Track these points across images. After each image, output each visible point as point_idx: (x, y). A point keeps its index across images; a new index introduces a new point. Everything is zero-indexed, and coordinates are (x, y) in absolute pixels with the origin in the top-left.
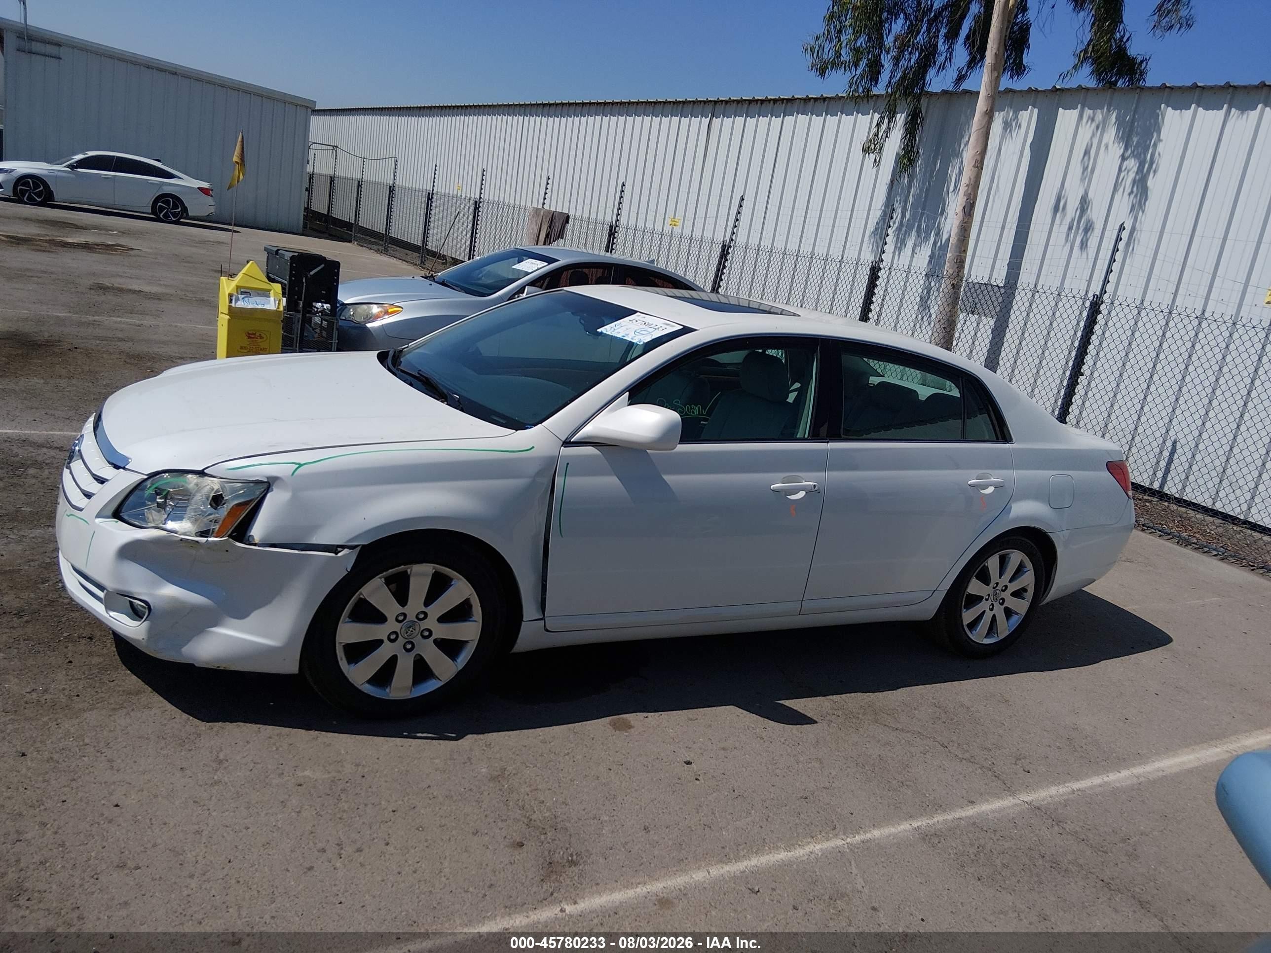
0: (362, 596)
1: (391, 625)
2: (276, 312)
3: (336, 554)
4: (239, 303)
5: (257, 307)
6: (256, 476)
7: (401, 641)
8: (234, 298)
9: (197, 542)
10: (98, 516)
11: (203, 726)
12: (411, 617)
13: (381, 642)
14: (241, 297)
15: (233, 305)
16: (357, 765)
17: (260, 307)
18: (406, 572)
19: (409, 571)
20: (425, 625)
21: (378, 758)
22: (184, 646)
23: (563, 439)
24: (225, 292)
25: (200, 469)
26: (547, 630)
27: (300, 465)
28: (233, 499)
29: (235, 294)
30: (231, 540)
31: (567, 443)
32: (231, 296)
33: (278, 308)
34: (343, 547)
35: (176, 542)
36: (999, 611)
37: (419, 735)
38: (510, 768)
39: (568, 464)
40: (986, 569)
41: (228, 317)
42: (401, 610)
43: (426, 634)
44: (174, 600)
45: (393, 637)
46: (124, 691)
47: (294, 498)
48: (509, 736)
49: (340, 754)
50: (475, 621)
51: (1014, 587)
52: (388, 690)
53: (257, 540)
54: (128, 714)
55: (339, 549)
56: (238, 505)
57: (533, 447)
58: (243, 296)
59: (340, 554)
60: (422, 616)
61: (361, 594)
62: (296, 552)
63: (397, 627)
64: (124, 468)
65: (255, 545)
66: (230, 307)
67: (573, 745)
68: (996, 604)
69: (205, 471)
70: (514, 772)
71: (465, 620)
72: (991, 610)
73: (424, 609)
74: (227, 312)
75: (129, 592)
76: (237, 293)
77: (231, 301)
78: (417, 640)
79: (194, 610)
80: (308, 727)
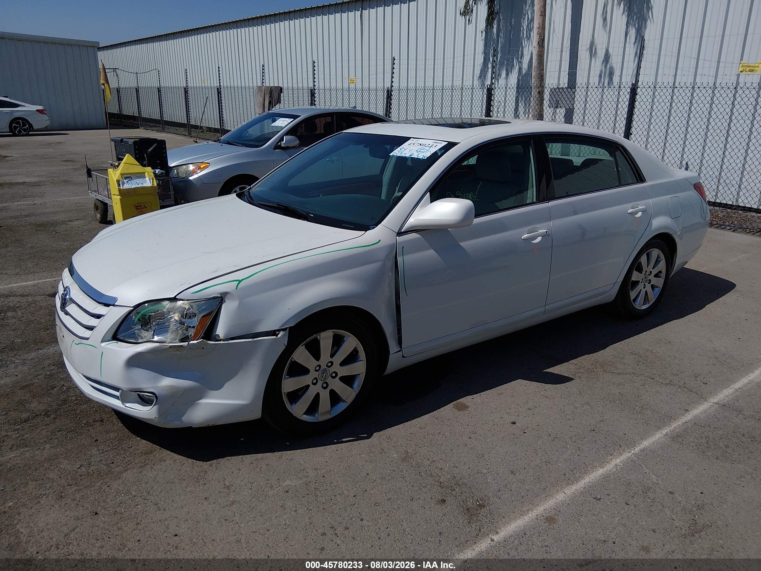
0: (293, 360)
1: (313, 374)
2: (152, 187)
3: (277, 336)
4: (125, 185)
5: (138, 186)
6: (213, 294)
7: (320, 383)
8: (121, 183)
9: (182, 346)
10: (103, 341)
11: (205, 465)
12: (324, 366)
13: (308, 386)
14: (125, 181)
15: (121, 188)
16: (316, 469)
17: (140, 186)
18: (317, 338)
19: (318, 337)
20: (332, 370)
21: (326, 462)
22: (183, 416)
23: (397, 232)
24: (113, 179)
25: (173, 296)
26: (403, 357)
27: (240, 281)
28: (200, 313)
29: (121, 179)
30: (204, 340)
31: (400, 234)
32: (118, 181)
33: (153, 184)
34: (279, 330)
35: (168, 348)
36: (648, 288)
37: (344, 440)
38: (410, 451)
39: (403, 247)
40: (640, 264)
41: (119, 197)
42: (317, 363)
43: (334, 375)
44: (171, 387)
45: (315, 381)
46: (141, 453)
47: (240, 305)
48: (399, 429)
49: (301, 464)
50: (362, 361)
51: (655, 272)
52: (317, 415)
53: (222, 336)
54: (152, 468)
55: (277, 332)
56: (203, 317)
57: (380, 240)
58: (127, 180)
59: (279, 336)
60: (330, 364)
61: (292, 358)
62: (250, 340)
63: (315, 375)
64: (114, 305)
65: (220, 340)
66: (119, 190)
67: (439, 427)
68: (647, 284)
69: (177, 297)
70: (414, 452)
71: (355, 362)
72: (644, 288)
73: (331, 360)
74: (118, 193)
75: (140, 389)
76: (122, 178)
77: (119, 185)
78: (329, 380)
79: (186, 391)
80: (272, 450)
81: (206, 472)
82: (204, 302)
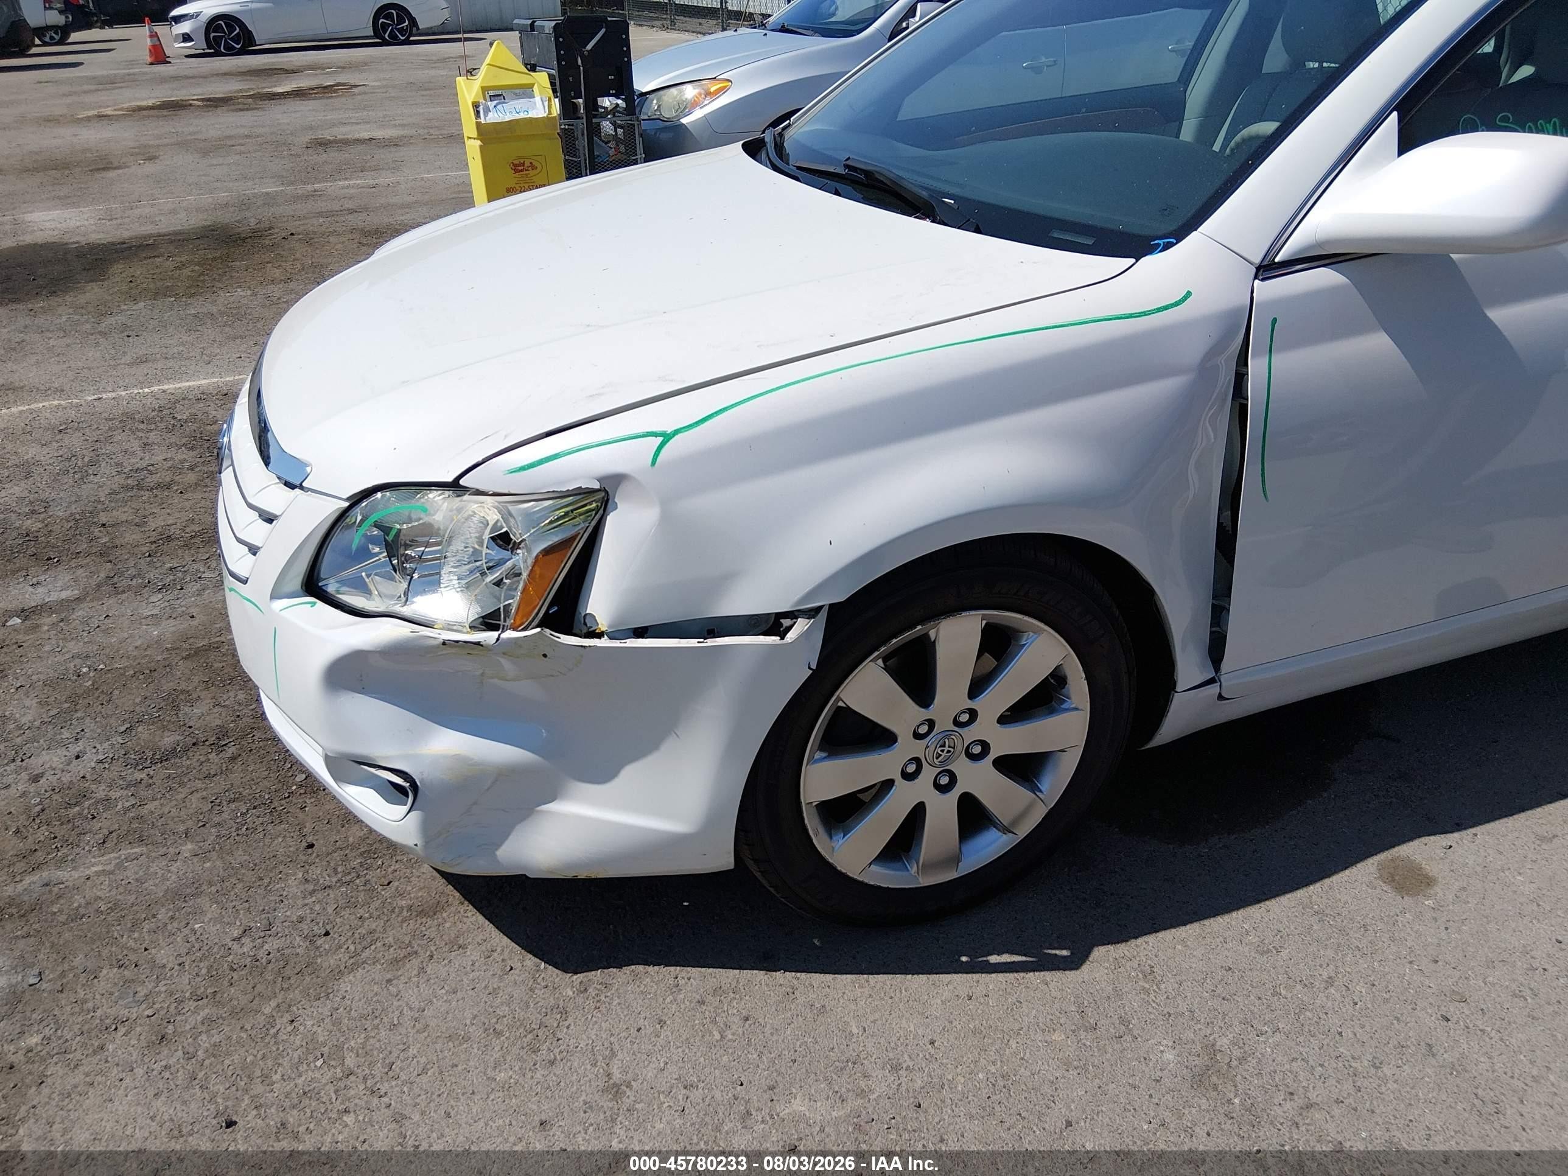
0: (841, 704)
1: (906, 748)
2: (547, 122)
3: (782, 638)
4: (490, 115)
5: (518, 116)
6: (575, 479)
7: (928, 774)
9: (478, 644)
10: (275, 595)
11: (567, 984)
12: (944, 723)
13: (888, 784)
14: (491, 104)
15: (483, 121)
16: (896, 1068)
17: (523, 115)
18: (926, 636)
19: (932, 634)
20: (972, 733)
21: (932, 1043)
22: (499, 846)
23: (1257, 260)
24: (466, 101)
25: (450, 478)
26: (1220, 697)
27: (667, 437)
28: (536, 538)
29: (482, 102)
30: (548, 631)
31: (1267, 269)
32: (477, 105)
33: (549, 114)
34: (793, 615)
35: (436, 647)
37: (994, 959)
38: (1223, 1043)
39: (1275, 320)
41: (479, 143)
42: (923, 714)
43: (977, 750)
44: (459, 760)
45: (911, 768)
47: (667, 520)
48: (1183, 942)
49: (851, 1034)
50: (1076, 709)
52: (913, 870)
53: (603, 623)
54: (422, 970)
55: (786, 622)
56: (547, 552)
57: (1189, 294)
58: (494, 103)
59: (791, 636)
60: (965, 718)
61: (839, 699)
62: (693, 643)
63: (918, 749)
64: (301, 487)
65: (600, 635)
67: (1330, 953)
69: (462, 482)
70: (1237, 1053)
71: (1052, 712)
73: (970, 704)
75: (366, 757)
77: (478, 115)
78: (961, 766)
79: (506, 774)
80: (768, 962)
81: (564, 1013)
82: (550, 502)
